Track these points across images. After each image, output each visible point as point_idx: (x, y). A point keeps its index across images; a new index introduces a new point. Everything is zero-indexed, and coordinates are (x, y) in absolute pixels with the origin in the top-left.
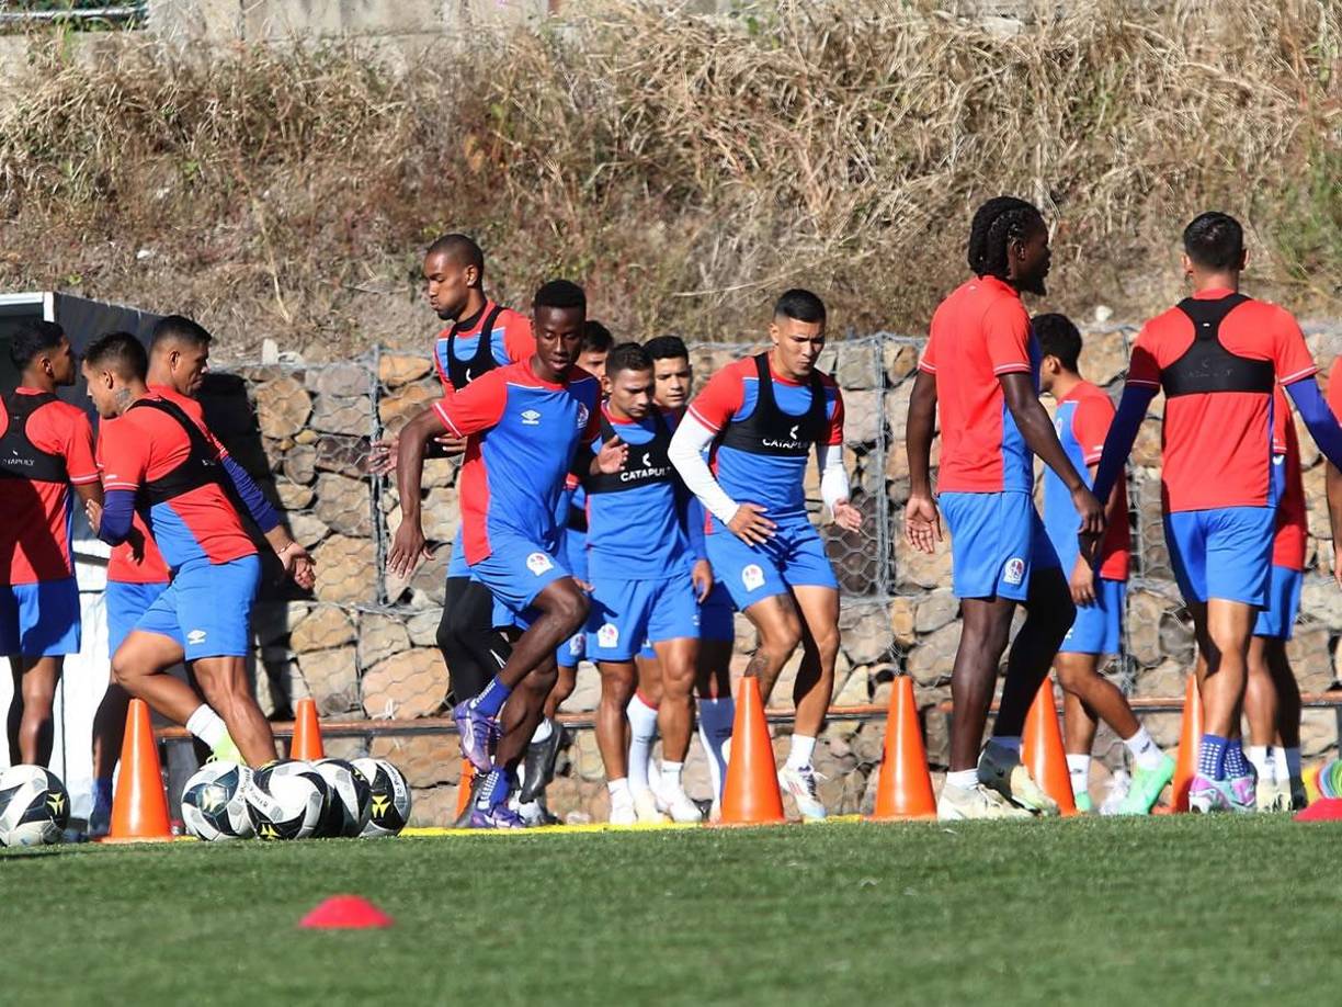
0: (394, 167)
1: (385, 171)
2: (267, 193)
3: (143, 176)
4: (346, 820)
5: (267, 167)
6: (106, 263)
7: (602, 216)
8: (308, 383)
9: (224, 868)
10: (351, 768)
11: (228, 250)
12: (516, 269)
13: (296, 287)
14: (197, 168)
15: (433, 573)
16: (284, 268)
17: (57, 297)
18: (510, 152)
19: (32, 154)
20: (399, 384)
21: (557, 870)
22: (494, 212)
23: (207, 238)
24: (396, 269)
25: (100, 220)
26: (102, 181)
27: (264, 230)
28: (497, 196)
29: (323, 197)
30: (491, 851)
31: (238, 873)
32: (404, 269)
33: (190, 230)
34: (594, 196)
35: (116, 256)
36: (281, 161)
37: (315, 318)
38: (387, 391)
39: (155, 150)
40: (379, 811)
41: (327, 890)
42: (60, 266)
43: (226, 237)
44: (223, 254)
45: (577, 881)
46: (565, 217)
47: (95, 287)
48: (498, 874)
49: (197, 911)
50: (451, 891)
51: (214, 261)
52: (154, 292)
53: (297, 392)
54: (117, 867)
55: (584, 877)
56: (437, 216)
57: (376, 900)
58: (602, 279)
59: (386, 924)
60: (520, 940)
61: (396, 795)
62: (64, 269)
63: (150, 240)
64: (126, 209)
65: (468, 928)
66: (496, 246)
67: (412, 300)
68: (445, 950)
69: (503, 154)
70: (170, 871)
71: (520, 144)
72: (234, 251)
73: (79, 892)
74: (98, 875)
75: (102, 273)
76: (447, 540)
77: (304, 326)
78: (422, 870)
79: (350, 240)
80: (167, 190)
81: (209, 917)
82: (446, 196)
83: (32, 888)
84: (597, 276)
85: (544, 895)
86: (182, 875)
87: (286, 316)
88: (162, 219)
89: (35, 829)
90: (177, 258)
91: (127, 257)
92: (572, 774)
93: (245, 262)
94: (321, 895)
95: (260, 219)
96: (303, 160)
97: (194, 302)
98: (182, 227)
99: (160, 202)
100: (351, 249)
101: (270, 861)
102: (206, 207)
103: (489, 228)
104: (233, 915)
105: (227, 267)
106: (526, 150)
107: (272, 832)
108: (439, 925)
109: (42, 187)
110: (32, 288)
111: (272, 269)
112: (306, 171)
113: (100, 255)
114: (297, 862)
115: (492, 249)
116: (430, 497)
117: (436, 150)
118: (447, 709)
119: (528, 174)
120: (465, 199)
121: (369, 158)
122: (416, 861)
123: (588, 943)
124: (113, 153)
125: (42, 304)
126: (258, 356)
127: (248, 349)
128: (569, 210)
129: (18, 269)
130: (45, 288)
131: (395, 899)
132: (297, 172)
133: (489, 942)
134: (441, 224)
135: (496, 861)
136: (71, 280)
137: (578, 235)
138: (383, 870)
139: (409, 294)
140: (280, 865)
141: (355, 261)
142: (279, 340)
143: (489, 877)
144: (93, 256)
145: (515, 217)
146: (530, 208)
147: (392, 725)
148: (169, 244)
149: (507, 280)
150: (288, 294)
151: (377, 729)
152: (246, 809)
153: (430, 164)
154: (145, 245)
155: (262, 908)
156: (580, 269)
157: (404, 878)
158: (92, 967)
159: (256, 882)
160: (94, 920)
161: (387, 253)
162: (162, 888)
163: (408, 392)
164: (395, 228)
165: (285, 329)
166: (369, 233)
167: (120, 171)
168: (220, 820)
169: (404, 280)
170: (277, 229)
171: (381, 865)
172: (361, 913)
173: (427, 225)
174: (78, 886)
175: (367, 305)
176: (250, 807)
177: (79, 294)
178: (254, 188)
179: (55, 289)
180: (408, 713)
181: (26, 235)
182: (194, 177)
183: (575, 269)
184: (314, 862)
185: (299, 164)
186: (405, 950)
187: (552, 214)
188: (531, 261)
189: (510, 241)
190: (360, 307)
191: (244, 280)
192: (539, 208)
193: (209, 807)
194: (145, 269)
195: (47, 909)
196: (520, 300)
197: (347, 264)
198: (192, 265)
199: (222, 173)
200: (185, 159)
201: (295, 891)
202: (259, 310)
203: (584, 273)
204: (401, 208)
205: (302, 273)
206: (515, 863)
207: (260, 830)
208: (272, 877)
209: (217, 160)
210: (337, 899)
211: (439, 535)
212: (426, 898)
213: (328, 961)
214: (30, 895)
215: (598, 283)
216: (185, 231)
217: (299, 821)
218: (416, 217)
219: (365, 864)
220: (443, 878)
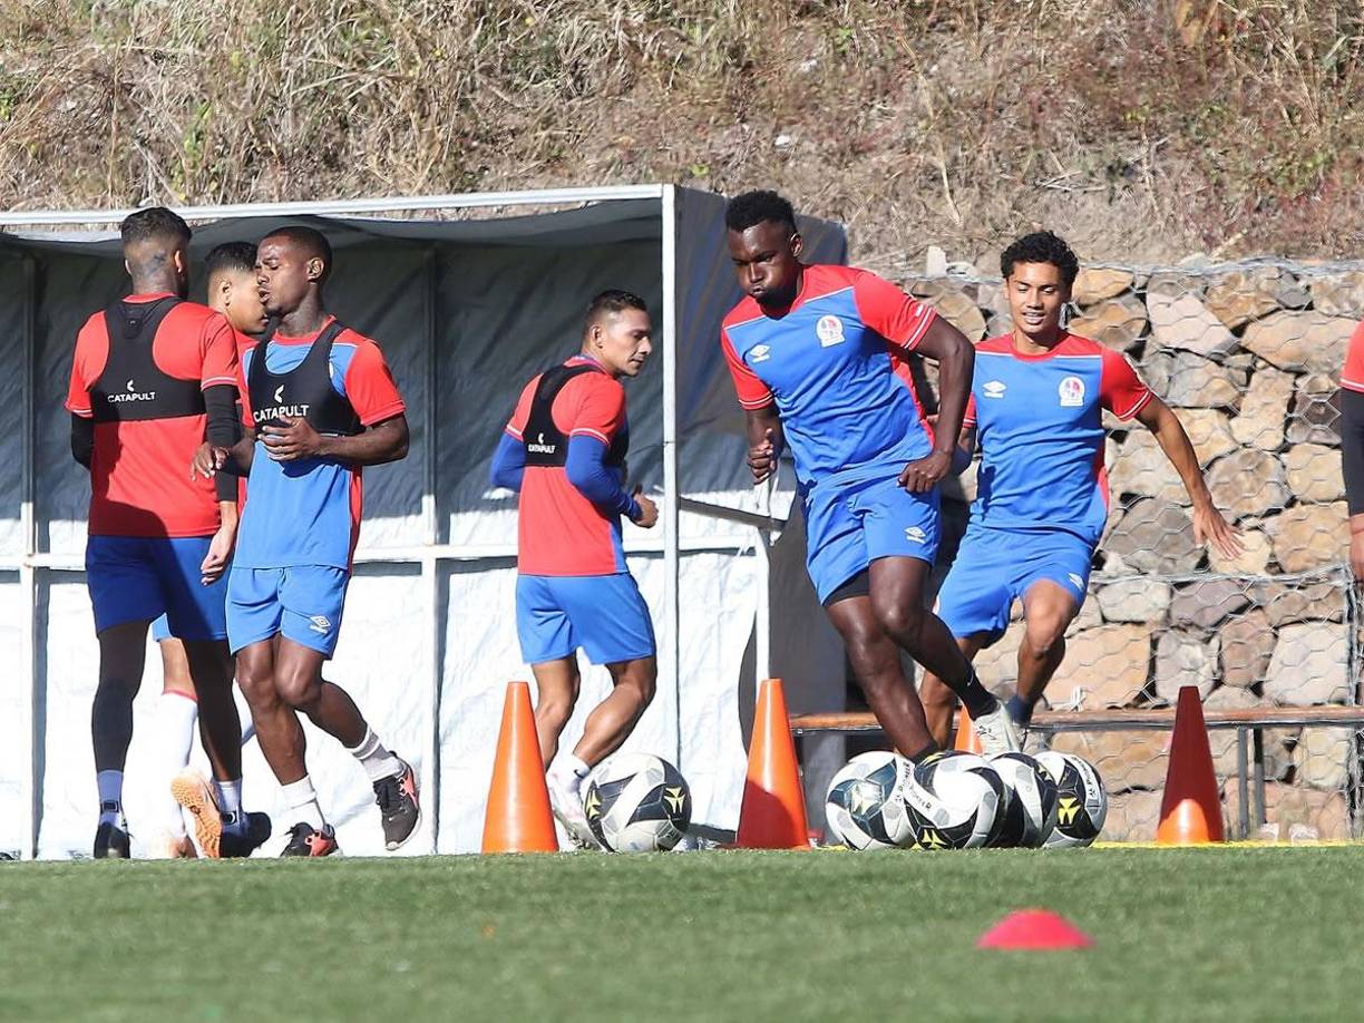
0: (1091, 38)
1: (1078, 44)
2: (935, 68)
3: (785, 44)
4: (1027, 827)
5: (935, 36)
6: (738, 151)
7: (1344, 103)
8: (982, 300)
9: (883, 876)
10: (1034, 764)
11: (887, 136)
12: (1237, 165)
13: (968, 183)
14: (850, 37)
15: (1130, 532)
16: (956, 159)
17: (678, 191)
18: (1234, 21)
19: (652, 16)
20: (1091, 302)
21: (1291, 884)
22: (1212, 94)
23: (862, 121)
24: (1091, 163)
25: (732, 99)
26: (736, 52)
27: (931, 114)
28: (1215, 75)
29: (1004, 72)
30: (1208, 862)
31: (902, 882)
32: (1101, 163)
33: (840, 111)
34: (1335, 78)
35: (750, 143)
36: (953, 29)
37: (991, 220)
38: (1077, 311)
39: (800, 15)
40: (1066, 817)
41: (1009, 905)
42: (682, 153)
43: (887, 121)
44: (880, 140)
45: (1315, 899)
46: (1299, 101)
47: (724, 179)
48: (1218, 889)
49: (852, 926)
50: (1161, 906)
51: (870, 149)
52: (796, 187)
53: (968, 311)
54: (754, 873)
55: (1324, 895)
56: (1141, 99)
57: (1069, 917)
58: (1342, 179)
59: (1082, 944)
60: (1248, 967)
61: (1088, 797)
62: (686, 156)
63: (792, 123)
64: (764, 84)
65: (1185, 951)
66: (1214, 136)
67: (1111, 200)
68: (1157, 976)
69: (1224, 25)
70: (817, 879)
71: (1245, 12)
72: (894, 138)
73: (709, 903)
74: (732, 882)
75: (733, 162)
76: (1149, 493)
77: (977, 231)
78: (1125, 883)
79: (1035, 126)
80: (814, 62)
81: (866, 933)
82: (1153, 75)
83: (650, 896)
84: (1336, 175)
85: (1275, 913)
86: (832, 884)
87: (956, 217)
88: (808, 97)
89: (648, 830)
90: (825, 146)
91: (764, 144)
92: (1297, 781)
93: (908, 152)
94: (1003, 910)
95: (926, 100)
96: (980, 28)
97: (843, 202)
98: (831, 107)
99: (804, 77)
100: (1037, 137)
101: (938, 870)
102: (861, 84)
103: (1206, 113)
104: (896, 930)
105: (884, 158)
106: (1252, 20)
107: (936, 839)
108: (1147, 948)
109: (662, 56)
110: (648, 181)
111: (941, 163)
112: (983, 42)
113: (730, 141)
114: (972, 870)
115: (1209, 140)
116: (1128, 441)
117: (1142, 18)
118: (1146, 699)
119: (1255, 48)
120: (1176, 78)
121: (1060, 26)
122: (1117, 874)
123: (1331, 970)
124: (748, 18)
125: (660, 199)
126: (922, 266)
127: (909, 258)
128: (1303, 93)
129: (631, 156)
130: (664, 181)
131: (1093, 916)
132: (973, 43)
133: (1209, 967)
134: (1147, 108)
135: (1215, 873)
136: (696, 171)
137: (1314, 125)
138: (1077, 883)
139: (1107, 194)
140: (951, 873)
141: (1041, 152)
142: (946, 247)
143: (1208, 892)
144: (722, 141)
145: (1236, 101)
146: (1257, 90)
147: (1078, 718)
148: (815, 128)
149: (1226, 177)
150: (959, 191)
151: (1060, 722)
152: (904, 812)
153: (1136, 36)
154: (786, 129)
155: (932, 924)
156: (1316, 166)
157: (1102, 892)
158: (725, 989)
159: (923, 893)
160: (728, 935)
161: (1081, 143)
162: (809, 899)
163: (1104, 312)
164: (1092, 112)
165: (954, 234)
166: (1059, 118)
167: (757, 39)
168: (873, 825)
169: (1101, 177)
170: (947, 113)
171: (1075, 875)
172: (1053, 931)
173: (1130, 110)
174: (707, 895)
175: (1056, 206)
176: (909, 809)
177: (704, 187)
178: (921, 62)
179: (676, 180)
180: (1097, 703)
181: (641, 117)
182: (846, 46)
183: (1310, 165)
184: (993, 871)
185: (975, 34)
186: (1107, 976)
187: (1284, 99)
188: (1256, 155)
189: (1231, 130)
190: (1047, 208)
191: (906, 172)
192: (1267, 91)
193: (859, 808)
194: (785, 159)
195: (669, 921)
196: (1242, 202)
197: (1031, 155)
198: (843, 154)
199: (882, 43)
200: (836, 25)
201: (971, 905)
202: (923, 211)
203: (1321, 169)
204: (1099, 87)
205: (978, 165)
206: (1238, 877)
207: (921, 836)
208: (941, 888)
209: (875, 26)
210: (1023, 914)
211: (1138, 487)
212: (1130, 914)
213: (1014, 986)
214: (646, 904)
215: (1338, 182)
216: (835, 113)
217: (968, 827)
218: (1116, 99)
219: (1055, 876)
220: (1150, 892)
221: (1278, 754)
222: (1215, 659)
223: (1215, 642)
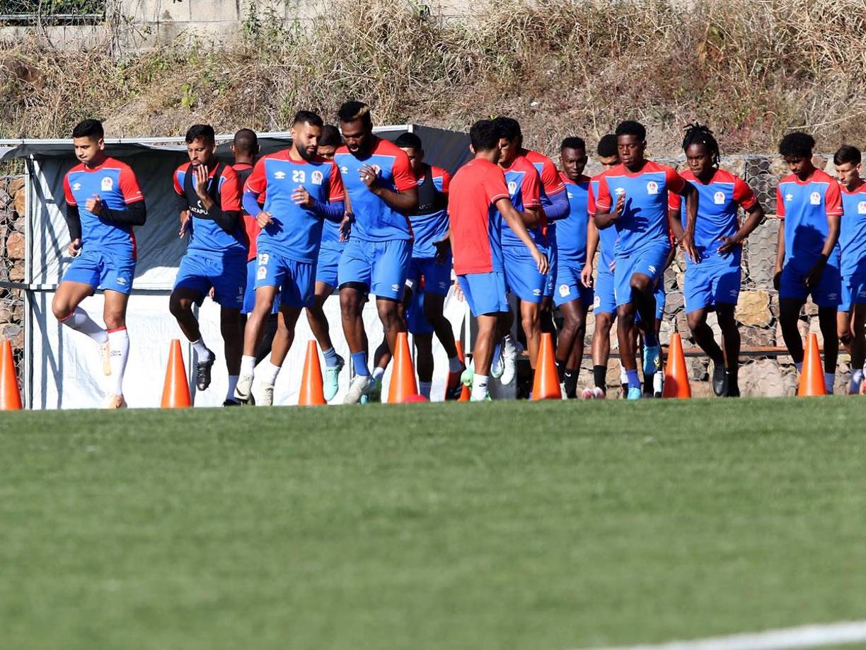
6: (515, 108)
7: (763, 86)
11: (576, 102)
12: (716, 114)
13: (605, 122)
17: (415, 127)
23: (567, 96)
24: (657, 113)
25: (514, 85)
26: (518, 65)
33: (559, 91)
44: (573, 104)
56: (682, 86)
63: (539, 96)
67: (663, 129)
71: (723, 48)
72: (579, 102)
75: (512, 113)
80: (552, 70)
88: (547, 85)
90: (551, 106)
96: (622, 55)
106: (725, 51)
111: (594, 113)
129: (469, 111)
148: (548, 99)
150: (600, 126)
154: (536, 99)
161: (654, 105)
164: (659, 92)
166: (646, 94)
169: (660, 119)
173: (676, 90)
178: (596, 70)
183: (744, 114)
187: (735, 85)
194: (534, 112)
200: (561, 54)
205: (610, 114)
218: (669, 86)
221: (700, 368)
222: (674, 327)
223: (674, 320)
